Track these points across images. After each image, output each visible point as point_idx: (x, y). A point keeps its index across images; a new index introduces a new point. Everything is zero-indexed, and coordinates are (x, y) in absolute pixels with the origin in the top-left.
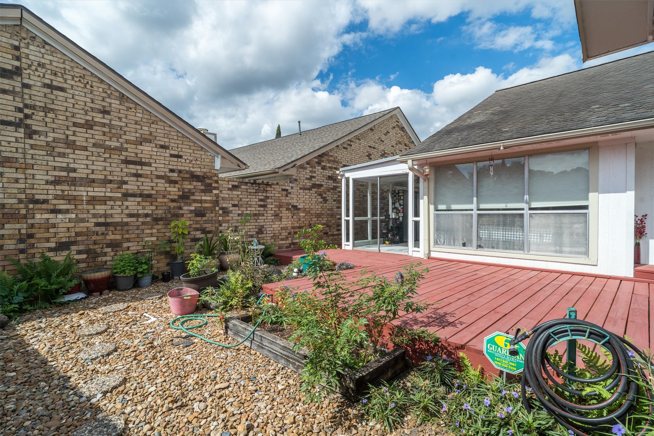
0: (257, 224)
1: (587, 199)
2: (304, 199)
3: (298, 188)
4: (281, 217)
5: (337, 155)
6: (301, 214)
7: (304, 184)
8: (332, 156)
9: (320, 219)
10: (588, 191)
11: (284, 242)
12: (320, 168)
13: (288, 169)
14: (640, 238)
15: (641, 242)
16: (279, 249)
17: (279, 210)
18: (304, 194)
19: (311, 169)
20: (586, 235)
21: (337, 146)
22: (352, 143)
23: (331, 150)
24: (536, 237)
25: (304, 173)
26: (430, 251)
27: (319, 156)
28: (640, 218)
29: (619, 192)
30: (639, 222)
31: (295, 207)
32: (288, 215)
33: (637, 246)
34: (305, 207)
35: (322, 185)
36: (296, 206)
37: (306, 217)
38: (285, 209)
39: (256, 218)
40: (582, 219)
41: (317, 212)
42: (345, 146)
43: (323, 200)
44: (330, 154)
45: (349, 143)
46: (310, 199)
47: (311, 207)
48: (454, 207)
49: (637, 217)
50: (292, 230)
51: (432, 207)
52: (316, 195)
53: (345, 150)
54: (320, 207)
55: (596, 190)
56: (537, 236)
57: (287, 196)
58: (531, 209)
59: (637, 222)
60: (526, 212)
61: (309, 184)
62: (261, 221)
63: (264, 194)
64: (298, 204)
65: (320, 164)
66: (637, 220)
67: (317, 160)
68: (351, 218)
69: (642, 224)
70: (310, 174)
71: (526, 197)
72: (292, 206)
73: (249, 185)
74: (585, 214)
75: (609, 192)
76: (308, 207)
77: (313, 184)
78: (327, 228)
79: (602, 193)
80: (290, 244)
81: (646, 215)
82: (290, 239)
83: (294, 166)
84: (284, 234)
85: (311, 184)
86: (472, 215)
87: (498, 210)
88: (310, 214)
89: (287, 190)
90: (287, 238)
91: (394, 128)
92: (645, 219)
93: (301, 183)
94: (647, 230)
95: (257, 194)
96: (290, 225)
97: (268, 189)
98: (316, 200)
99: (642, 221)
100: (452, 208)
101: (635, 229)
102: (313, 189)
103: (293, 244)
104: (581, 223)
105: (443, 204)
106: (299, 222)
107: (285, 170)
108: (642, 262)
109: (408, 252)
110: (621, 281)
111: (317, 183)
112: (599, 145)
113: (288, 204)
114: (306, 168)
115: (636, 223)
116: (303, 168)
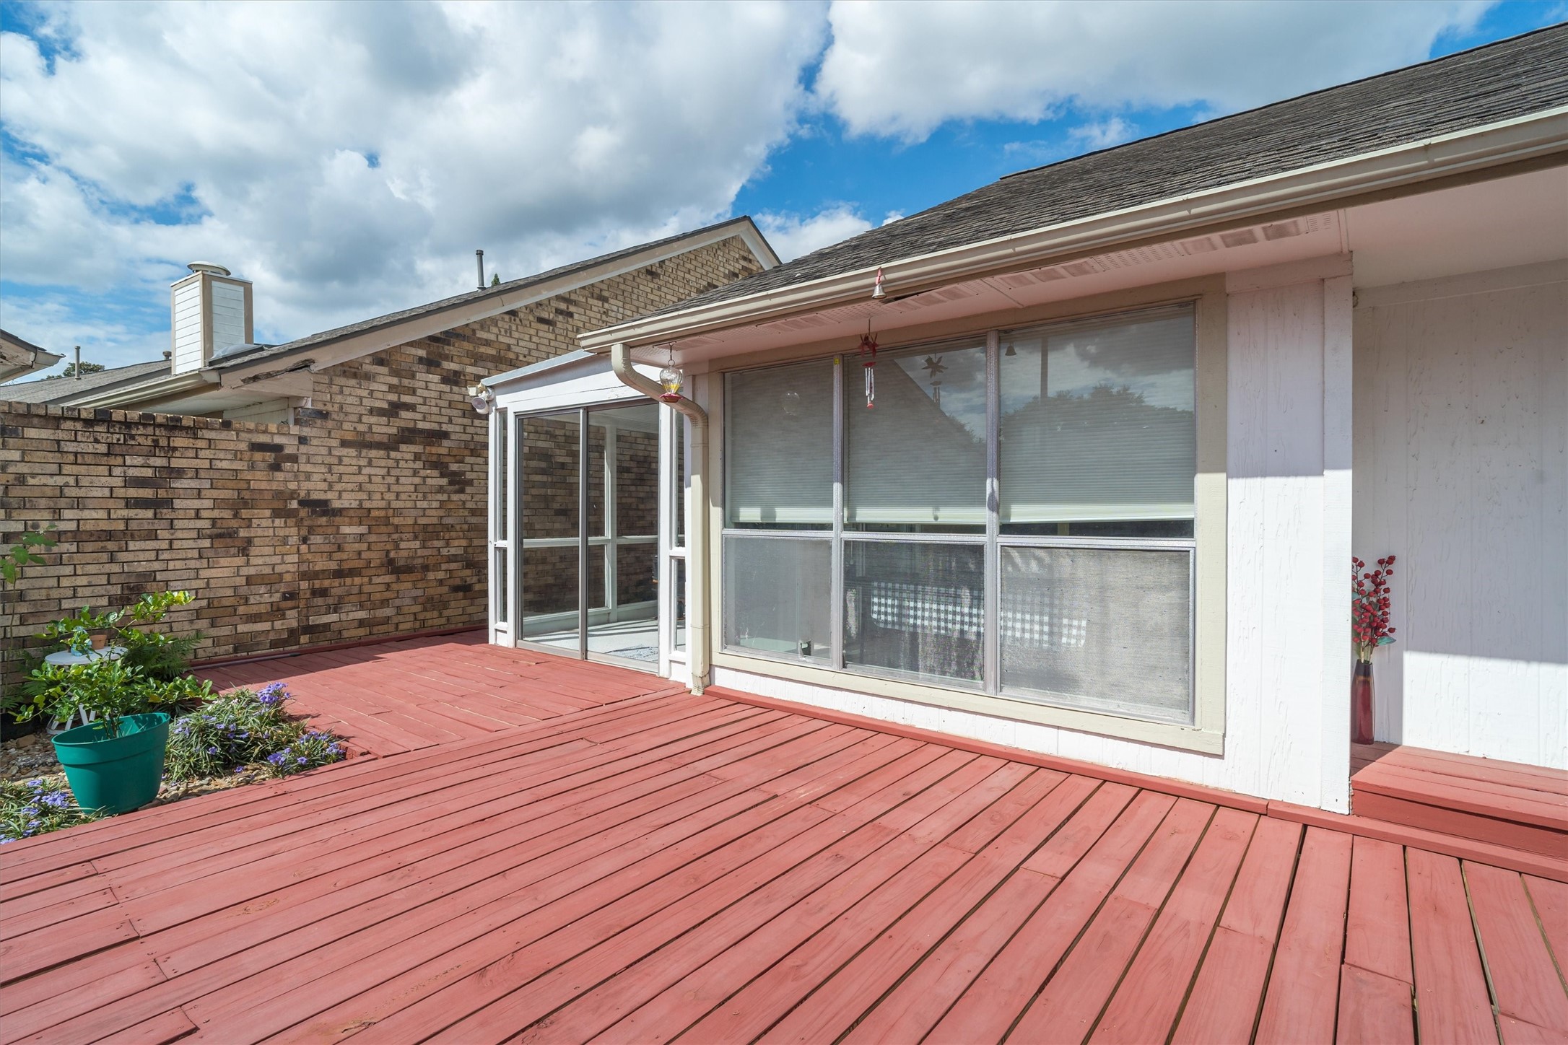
0: (115, 568)
1: (1187, 496)
2: (361, 478)
3: (335, 443)
4: (249, 541)
5: (512, 341)
6: (346, 530)
7: (361, 428)
8: (487, 343)
9: (437, 543)
10: (1190, 468)
11: (266, 626)
12: (436, 378)
13: (269, 375)
14: (1373, 643)
15: (1376, 659)
16: (236, 650)
17: (236, 516)
18: (363, 462)
19: (395, 381)
20: (1184, 633)
21: (513, 313)
22: (572, 309)
23: (483, 324)
24: (1037, 627)
25: (365, 393)
26: (710, 668)
27: (432, 339)
28: (1370, 568)
29: (1296, 474)
30: (1369, 585)
31: (320, 507)
32: (281, 533)
33: (1362, 673)
34: (367, 505)
35: (445, 435)
36: (325, 503)
37: (373, 538)
38: (268, 513)
39: (111, 546)
40: (1169, 573)
41: (422, 521)
42: (545, 315)
43: (450, 483)
44: (480, 334)
45: (563, 306)
46: (391, 480)
47: (395, 504)
48: (784, 514)
49: (1361, 565)
50: (304, 585)
51: (716, 513)
52: (419, 465)
53: (545, 327)
54: (435, 504)
55: (1219, 465)
56: (1041, 623)
57: (276, 467)
58: (1007, 528)
59: (1360, 584)
60: (992, 541)
61: (383, 428)
62: (139, 556)
63: (159, 462)
64: (330, 496)
65: (438, 365)
66: (1361, 577)
67: (422, 353)
68: (509, 544)
69: (1376, 591)
70: (393, 397)
71: (991, 485)
72: (303, 503)
73: (68, 425)
74: (1184, 553)
75: (1264, 474)
76: (383, 504)
77: (403, 430)
78: (468, 572)
79: (1238, 476)
80: (292, 632)
81: (1391, 560)
82: (291, 614)
83: (305, 365)
84: (263, 598)
85: (394, 431)
86: (826, 544)
87: (911, 528)
88: (391, 529)
89: (278, 448)
90: (276, 612)
91: (736, 275)
92: (1389, 572)
93: (346, 426)
94: (1397, 615)
95: (112, 461)
96: (292, 568)
97: (178, 442)
98: (417, 480)
99: (1376, 579)
100: (778, 520)
101: (1354, 610)
102: (403, 447)
103: (309, 629)
104: (1168, 588)
105: (751, 503)
106: (337, 556)
107: (255, 378)
108: (1379, 734)
109: (657, 662)
110: (1305, 827)
111: (421, 425)
112: (1230, 288)
113: (280, 496)
114: (368, 377)
115: (1358, 589)
116: (355, 376)
